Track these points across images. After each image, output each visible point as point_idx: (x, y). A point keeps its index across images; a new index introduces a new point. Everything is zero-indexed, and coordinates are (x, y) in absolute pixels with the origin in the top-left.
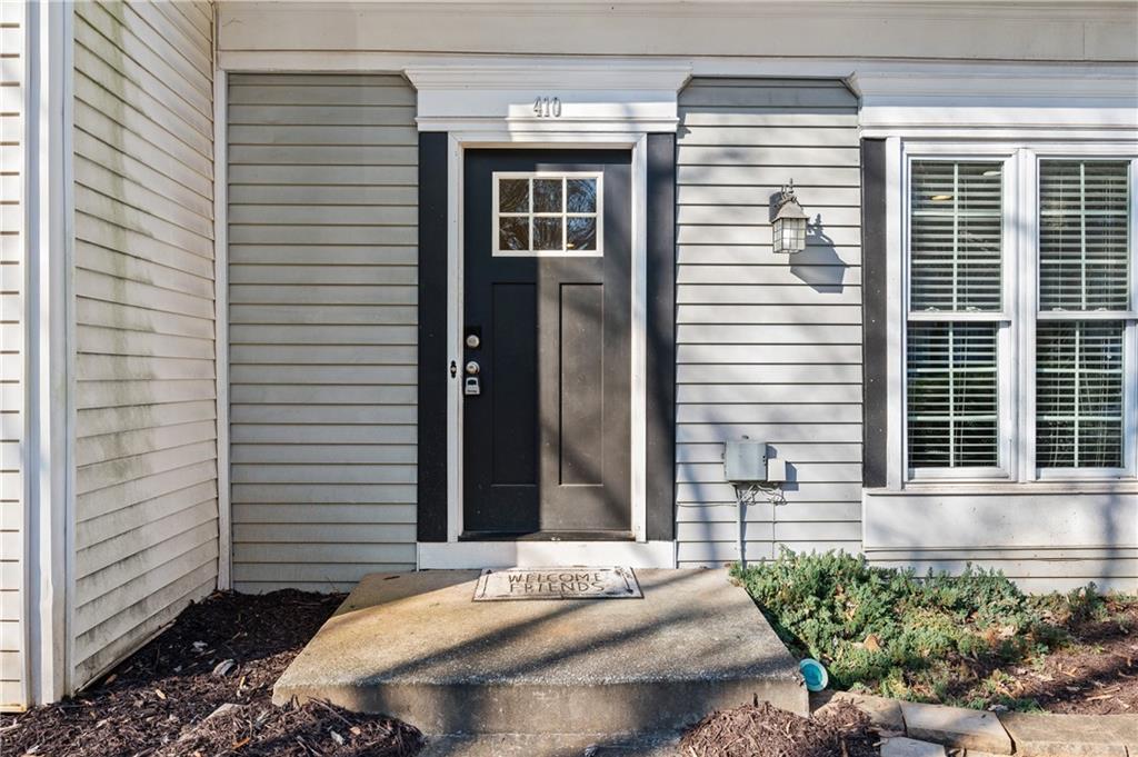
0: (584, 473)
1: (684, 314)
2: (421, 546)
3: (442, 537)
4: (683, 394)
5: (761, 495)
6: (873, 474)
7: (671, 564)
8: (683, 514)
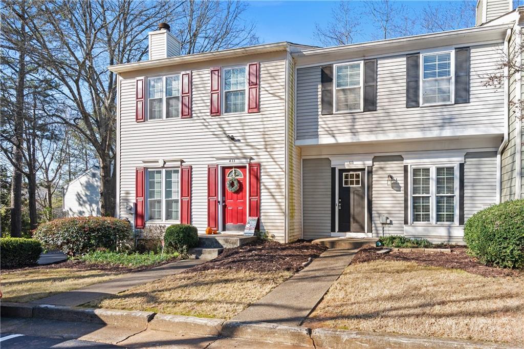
0: (357, 222)
1: (373, 196)
2: (332, 233)
3: (335, 232)
4: (373, 209)
5: (386, 226)
6: (406, 222)
7: (371, 237)
8: (373, 228)
